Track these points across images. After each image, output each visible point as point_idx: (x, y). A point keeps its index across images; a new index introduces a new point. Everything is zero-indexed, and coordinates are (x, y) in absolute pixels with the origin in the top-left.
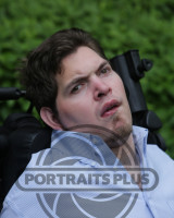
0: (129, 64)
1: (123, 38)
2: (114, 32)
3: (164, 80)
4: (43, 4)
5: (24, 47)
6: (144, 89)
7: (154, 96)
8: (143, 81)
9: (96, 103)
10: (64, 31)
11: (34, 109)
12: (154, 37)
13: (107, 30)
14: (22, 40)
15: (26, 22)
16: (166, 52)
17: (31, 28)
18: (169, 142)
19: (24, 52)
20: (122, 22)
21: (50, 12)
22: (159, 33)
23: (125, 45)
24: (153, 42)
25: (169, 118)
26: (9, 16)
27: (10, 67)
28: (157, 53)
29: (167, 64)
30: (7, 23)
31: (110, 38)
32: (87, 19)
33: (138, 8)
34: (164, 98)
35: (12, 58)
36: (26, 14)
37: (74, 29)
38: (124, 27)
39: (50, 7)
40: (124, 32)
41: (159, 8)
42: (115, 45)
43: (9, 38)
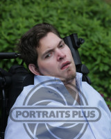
0: (72, 41)
1: (69, 28)
2: (65, 25)
3: (90, 49)
4: (29, 11)
5: (19, 32)
6: (80, 54)
7: (85, 57)
8: (79, 50)
9: (58, 63)
10: (40, 25)
11: (24, 64)
12: (85, 28)
13: (61, 24)
14: (18, 29)
15: (20, 19)
16: (91, 35)
17: (22, 23)
18: (92, 81)
19: (19, 35)
20: (69, 20)
21: (33, 15)
22: (87, 26)
23: (70, 31)
24: (84, 30)
25: (92, 68)
26: (12, 17)
27: (12, 42)
28: (86, 36)
29: (91, 41)
30: (11, 20)
31: (62, 28)
32: (51, 18)
33: (77, 13)
34: (90, 59)
35: (13, 38)
36: (21, 16)
37: (45, 24)
38: (69, 23)
39: (32, 12)
40: (70, 25)
41: (87, 13)
42: (65, 32)
43: (11, 28)
